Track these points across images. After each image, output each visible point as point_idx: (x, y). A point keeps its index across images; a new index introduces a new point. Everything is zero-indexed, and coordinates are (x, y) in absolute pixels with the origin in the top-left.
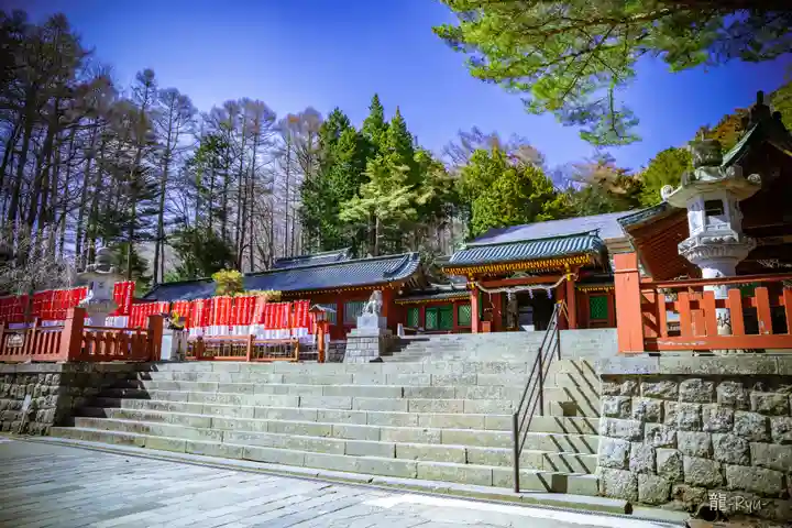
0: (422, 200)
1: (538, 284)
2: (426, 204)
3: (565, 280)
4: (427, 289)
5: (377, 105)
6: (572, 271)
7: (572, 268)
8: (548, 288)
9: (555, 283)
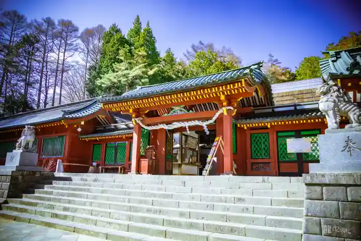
0: (151, 73)
1: (194, 119)
2: (153, 75)
3: (222, 114)
4: (107, 128)
5: (138, 21)
6: (229, 105)
7: (230, 100)
8: (204, 124)
9: (211, 118)
